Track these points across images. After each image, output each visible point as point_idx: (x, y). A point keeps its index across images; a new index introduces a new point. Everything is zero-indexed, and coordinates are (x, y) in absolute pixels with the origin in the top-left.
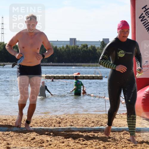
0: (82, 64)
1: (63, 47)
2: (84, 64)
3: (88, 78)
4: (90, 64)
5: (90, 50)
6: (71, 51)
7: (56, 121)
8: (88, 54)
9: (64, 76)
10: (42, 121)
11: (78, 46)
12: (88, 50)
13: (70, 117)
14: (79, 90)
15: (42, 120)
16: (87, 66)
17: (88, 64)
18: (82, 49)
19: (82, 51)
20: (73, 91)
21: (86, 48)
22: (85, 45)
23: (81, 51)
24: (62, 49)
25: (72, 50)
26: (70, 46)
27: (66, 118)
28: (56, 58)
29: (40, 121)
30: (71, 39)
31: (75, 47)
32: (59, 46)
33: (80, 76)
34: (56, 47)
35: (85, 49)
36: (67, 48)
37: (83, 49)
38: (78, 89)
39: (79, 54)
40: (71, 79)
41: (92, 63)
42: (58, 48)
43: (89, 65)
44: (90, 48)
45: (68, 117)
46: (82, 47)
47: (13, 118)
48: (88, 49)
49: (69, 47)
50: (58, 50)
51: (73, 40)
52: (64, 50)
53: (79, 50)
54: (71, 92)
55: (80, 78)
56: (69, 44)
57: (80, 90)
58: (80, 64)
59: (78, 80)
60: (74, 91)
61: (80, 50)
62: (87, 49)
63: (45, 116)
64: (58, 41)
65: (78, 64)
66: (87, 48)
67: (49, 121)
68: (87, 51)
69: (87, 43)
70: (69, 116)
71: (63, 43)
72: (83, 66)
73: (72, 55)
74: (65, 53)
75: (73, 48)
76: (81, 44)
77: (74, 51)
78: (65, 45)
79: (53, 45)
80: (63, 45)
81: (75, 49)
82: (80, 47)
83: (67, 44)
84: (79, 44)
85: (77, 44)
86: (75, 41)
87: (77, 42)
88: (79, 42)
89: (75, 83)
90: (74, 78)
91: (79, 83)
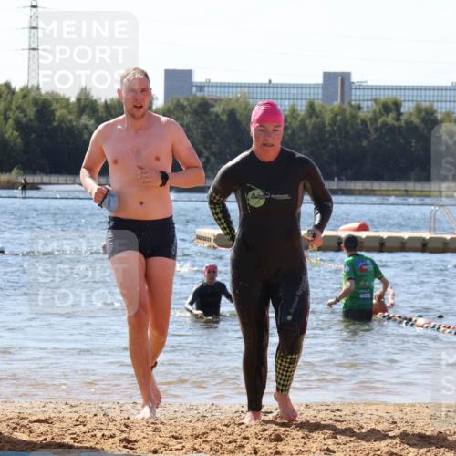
0: (376, 185)
1: (293, 111)
2: (384, 186)
3: (402, 246)
4: (410, 186)
5: (409, 124)
6: (328, 128)
8: (402, 141)
10: (201, 427)
11: (359, 108)
12: (403, 123)
14: (362, 296)
15: (199, 425)
16: (396, 196)
17: (401, 186)
18: (375, 119)
19: (377, 130)
20: (337, 300)
21: (392, 115)
22: (390, 104)
23: (372, 131)
24: (290, 119)
25: (331, 125)
26: (323, 107)
29: (194, 428)
30: (327, 76)
31: (344, 110)
33: (367, 238)
35: (390, 119)
36: (311, 116)
37: (380, 121)
38: (359, 294)
39: (365, 143)
41: (418, 180)
43: (406, 191)
44: (411, 114)
45: (310, 412)
46: (377, 110)
47: (76, 416)
48: (403, 118)
49: (317, 109)
51: (338, 82)
52: (298, 123)
53: (364, 122)
54: (330, 305)
55: (365, 244)
56: (317, 96)
57: (369, 296)
58: (368, 185)
59: (359, 253)
60: (343, 301)
61: (369, 123)
62: (398, 119)
63: (213, 408)
64: (270, 85)
65: (358, 185)
66: (399, 114)
67: (230, 430)
68: (399, 127)
69: (400, 96)
70: (319, 411)
71: (295, 91)
72: (378, 193)
73: (331, 146)
74: (300, 138)
75: (336, 115)
76: (374, 97)
77: (339, 127)
78: (304, 103)
79: (251, 101)
80: (291, 101)
81: (345, 122)
82: (368, 112)
83: (312, 97)
84: (361, 98)
85: (353, 98)
86: (346, 84)
87: (353, 87)
88: (364, 89)
89: (347, 269)
90: (342, 245)
91: (364, 267)
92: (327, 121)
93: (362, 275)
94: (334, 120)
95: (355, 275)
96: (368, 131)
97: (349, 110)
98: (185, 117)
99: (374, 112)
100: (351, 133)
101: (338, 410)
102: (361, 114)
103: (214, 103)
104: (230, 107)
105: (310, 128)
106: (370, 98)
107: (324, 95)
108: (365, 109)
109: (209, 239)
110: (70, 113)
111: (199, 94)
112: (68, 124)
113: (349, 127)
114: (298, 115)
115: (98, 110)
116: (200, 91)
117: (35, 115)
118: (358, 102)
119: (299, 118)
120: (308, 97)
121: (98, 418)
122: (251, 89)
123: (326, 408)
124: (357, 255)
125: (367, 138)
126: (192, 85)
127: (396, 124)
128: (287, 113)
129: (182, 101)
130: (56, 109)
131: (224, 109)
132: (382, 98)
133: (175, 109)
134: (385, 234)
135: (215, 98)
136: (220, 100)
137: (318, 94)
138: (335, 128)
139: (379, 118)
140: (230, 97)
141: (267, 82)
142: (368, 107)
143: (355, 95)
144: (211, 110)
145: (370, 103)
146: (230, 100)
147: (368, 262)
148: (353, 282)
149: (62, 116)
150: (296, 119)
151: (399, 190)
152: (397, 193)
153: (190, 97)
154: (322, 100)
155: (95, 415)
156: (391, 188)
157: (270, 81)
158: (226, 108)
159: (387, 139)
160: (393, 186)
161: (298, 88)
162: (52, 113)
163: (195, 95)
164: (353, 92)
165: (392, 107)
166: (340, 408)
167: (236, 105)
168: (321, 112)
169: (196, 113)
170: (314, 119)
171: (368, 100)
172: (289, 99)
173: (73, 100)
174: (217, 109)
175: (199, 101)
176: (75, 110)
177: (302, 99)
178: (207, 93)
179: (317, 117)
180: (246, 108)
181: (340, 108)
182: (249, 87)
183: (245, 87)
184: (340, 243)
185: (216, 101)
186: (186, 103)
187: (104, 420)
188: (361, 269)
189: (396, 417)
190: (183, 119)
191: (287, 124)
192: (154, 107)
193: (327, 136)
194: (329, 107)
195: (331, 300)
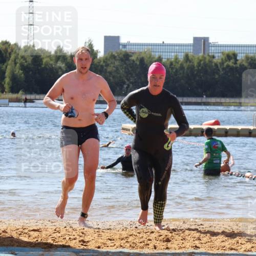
0: (223, 100)
1: (176, 59)
2: (228, 100)
3: (238, 134)
4: (242, 100)
5: (242, 66)
6: (196, 68)
7: (157, 234)
8: (238, 75)
10: (124, 234)
11: (214, 57)
12: (238, 65)
14: (214, 162)
15: (124, 232)
16: (234, 106)
17: (237, 100)
18: (222, 63)
19: (223, 69)
21: (232, 61)
22: (231, 54)
23: (221, 70)
24: (174, 63)
25: (198, 67)
26: (193, 57)
29: (121, 235)
31: (205, 58)
32: (167, 57)
33: (218, 129)
34: (160, 58)
35: (231, 63)
36: (186, 62)
37: (225, 64)
38: (213, 160)
39: (217, 76)
40: (196, 135)
42: (164, 60)
43: (240, 103)
44: (243, 60)
45: (186, 226)
46: (224, 59)
47: (54, 228)
48: (238, 62)
49: (190, 58)
51: (202, 42)
52: (179, 66)
53: (216, 65)
54: (196, 166)
55: (217, 133)
56: (190, 51)
57: (218, 161)
58: (218, 100)
60: (204, 164)
61: (219, 66)
62: (235, 63)
64: (163, 44)
65: (213, 100)
66: (236, 60)
67: (141, 235)
68: (236, 68)
69: (237, 50)
71: (178, 47)
72: (225, 104)
73: (197, 78)
74: (180, 74)
75: (201, 61)
76: (222, 51)
77: (202, 67)
78: (183, 54)
79: (153, 53)
80: (175, 53)
81: (205, 64)
83: (187, 51)
84: (215, 52)
85: (210, 51)
86: (206, 43)
87: (210, 45)
88: (216, 46)
89: (206, 147)
91: (216, 146)
92: (196, 64)
94: (199, 64)
95: (211, 150)
96: (219, 70)
97: (208, 58)
98: (116, 63)
99: (222, 59)
100: (209, 71)
101: (201, 225)
102: (215, 60)
103: (132, 55)
104: (141, 57)
105: (186, 68)
106: (220, 51)
107: (194, 50)
108: (217, 58)
109: (129, 130)
110: (51, 60)
111: (123, 50)
112: (50, 66)
113: (208, 68)
114: (179, 61)
115: (67, 58)
116: (124, 48)
117: (32, 61)
118: (213, 54)
119: (180, 63)
120: (185, 51)
121: (67, 228)
122: (153, 47)
123: (195, 223)
124: (213, 139)
125: (217, 73)
126: (119, 44)
127: (234, 66)
128: (173, 60)
129: (114, 53)
130: (43, 58)
131: (137, 58)
132: (226, 51)
133: (110, 58)
134: (228, 127)
135: (132, 52)
136: (135, 53)
137: (190, 49)
138: (200, 68)
139: (225, 62)
140: (141, 51)
141: (162, 43)
142: (218, 56)
143: (212, 50)
144: (130, 58)
145: (220, 54)
146: (141, 53)
147: (219, 143)
148: (209, 154)
149: (47, 62)
150: (178, 63)
151: (236, 103)
152: (235, 104)
153: (118, 51)
154: (193, 52)
155: (65, 227)
156: (231, 102)
157: (163, 42)
158: (139, 57)
159: (229, 74)
160: (232, 100)
161: (179, 46)
162: (41, 60)
163: (121, 50)
164: (210, 48)
165: (232, 56)
167: (143, 55)
168: (192, 59)
169: (122, 60)
170: (188, 63)
171: (218, 53)
172: (174, 52)
173: (53, 53)
174: (134, 58)
175: (123, 53)
176: (54, 58)
177: (181, 52)
178: (128, 49)
179: (190, 62)
180: (150, 57)
181: (203, 57)
182: (151, 45)
183: (149, 45)
185: (133, 53)
186: (116, 55)
187: (70, 230)
188: (214, 147)
189: (234, 229)
190: (114, 63)
191: (173, 66)
192: (98, 57)
193: (195, 73)
194: (196, 57)
195: (197, 164)
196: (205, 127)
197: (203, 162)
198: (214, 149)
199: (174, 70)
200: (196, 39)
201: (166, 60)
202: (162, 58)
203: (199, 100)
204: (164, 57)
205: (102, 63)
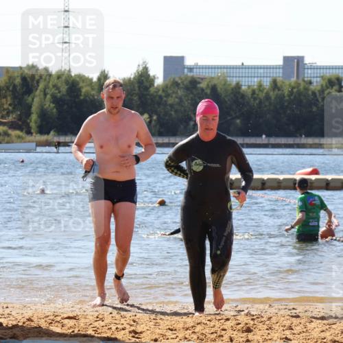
1: (260, 85)
3: (342, 186)
6: (287, 98)
7: (234, 322)
9: (263, 180)
10: (190, 322)
11: (310, 83)
13: (282, 312)
14: (311, 224)
18: (322, 91)
19: (324, 98)
20: (292, 227)
21: (336, 87)
22: (333, 79)
23: (320, 100)
24: (257, 92)
25: (289, 96)
26: (283, 83)
27: (268, 314)
28: (238, 121)
29: (185, 323)
30: (286, 59)
31: (299, 84)
32: (248, 83)
33: (316, 180)
34: (238, 86)
35: (333, 91)
36: (274, 90)
37: (326, 92)
38: (309, 222)
39: (314, 109)
42: (243, 88)
45: (273, 310)
46: (324, 84)
47: (96, 314)
49: (279, 84)
50: (243, 96)
51: (294, 64)
52: (264, 95)
53: (314, 93)
54: (287, 230)
55: (315, 185)
56: (279, 74)
57: (316, 224)
59: (309, 191)
61: (318, 94)
62: (340, 91)
64: (243, 67)
66: (341, 87)
67: (212, 324)
69: (341, 74)
71: (262, 71)
73: (289, 112)
74: (266, 106)
75: (293, 88)
76: (321, 75)
77: (295, 97)
78: (268, 79)
79: (228, 79)
80: (259, 79)
81: (300, 93)
82: (317, 86)
83: (275, 75)
84: (312, 76)
85: (306, 75)
86: (300, 64)
87: (306, 67)
88: (314, 68)
89: (300, 203)
90: (297, 185)
91: (314, 202)
92: (286, 93)
93: (311, 208)
94: (291, 93)
95: (306, 208)
96: (317, 100)
97: (301, 87)
98: (179, 92)
99: (321, 86)
100: (304, 101)
101: (294, 309)
102: (312, 87)
103: (201, 81)
104: (213, 83)
105: (273, 98)
106: (318, 75)
107: (283, 73)
108: (315, 84)
110: (93, 89)
111: (190, 74)
112: (91, 97)
113: (302, 97)
114: (264, 89)
116: (190, 72)
117: (67, 91)
118: (309, 79)
119: (265, 91)
120: (272, 75)
121: (113, 315)
122: (229, 70)
123: (285, 307)
124: (308, 193)
125: (316, 105)
126: (184, 67)
128: (255, 87)
129: (177, 79)
130: (82, 87)
131: (208, 85)
132: (328, 75)
133: (172, 85)
134: (329, 177)
135: (201, 77)
136: (205, 78)
137: (279, 73)
138: (292, 97)
139: (326, 90)
140: (213, 76)
141: (241, 64)
142: (317, 82)
143: (308, 73)
144: (198, 85)
145: (318, 79)
146: (212, 78)
147: (316, 198)
148: (304, 213)
149: (87, 92)
150: (263, 92)
153: (182, 76)
154: (282, 77)
155: (111, 313)
156: (333, 143)
157: (243, 64)
158: (210, 84)
161: (264, 68)
162: (79, 90)
163: (187, 75)
164: (306, 71)
165: (336, 82)
166: (295, 307)
167: (215, 82)
168: (281, 86)
169: (187, 88)
170: (276, 92)
171: (317, 77)
172: (258, 77)
173: (95, 79)
174: (203, 85)
175: (189, 79)
176: (96, 87)
177: (267, 77)
178: (196, 74)
179: (279, 90)
180: (224, 85)
181: (296, 82)
182: (227, 68)
183: (224, 68)
184: (295, 184)
185: (202, 79)
186: (179, 82)
187: (118, 317)
188: (311, 204)
190: (177, 93)
191: (255, 96)
192: (156, 85)
193: (286, 104)
194: (287, 82)
195: (287, 227)
196: (298, 177)
197: (296, 224)
198: (310, 207)
199: (257, 102)
200: (287, 60)
201: (246, 87)
202: (242, 85)
203: (290, 141)
204: (243, 84)
205: (160, 93)
